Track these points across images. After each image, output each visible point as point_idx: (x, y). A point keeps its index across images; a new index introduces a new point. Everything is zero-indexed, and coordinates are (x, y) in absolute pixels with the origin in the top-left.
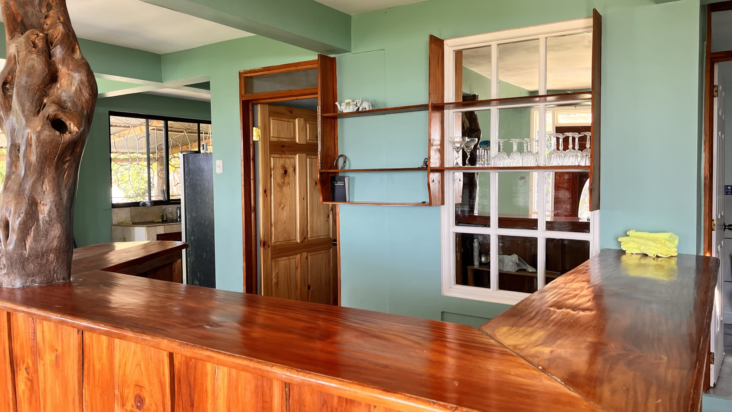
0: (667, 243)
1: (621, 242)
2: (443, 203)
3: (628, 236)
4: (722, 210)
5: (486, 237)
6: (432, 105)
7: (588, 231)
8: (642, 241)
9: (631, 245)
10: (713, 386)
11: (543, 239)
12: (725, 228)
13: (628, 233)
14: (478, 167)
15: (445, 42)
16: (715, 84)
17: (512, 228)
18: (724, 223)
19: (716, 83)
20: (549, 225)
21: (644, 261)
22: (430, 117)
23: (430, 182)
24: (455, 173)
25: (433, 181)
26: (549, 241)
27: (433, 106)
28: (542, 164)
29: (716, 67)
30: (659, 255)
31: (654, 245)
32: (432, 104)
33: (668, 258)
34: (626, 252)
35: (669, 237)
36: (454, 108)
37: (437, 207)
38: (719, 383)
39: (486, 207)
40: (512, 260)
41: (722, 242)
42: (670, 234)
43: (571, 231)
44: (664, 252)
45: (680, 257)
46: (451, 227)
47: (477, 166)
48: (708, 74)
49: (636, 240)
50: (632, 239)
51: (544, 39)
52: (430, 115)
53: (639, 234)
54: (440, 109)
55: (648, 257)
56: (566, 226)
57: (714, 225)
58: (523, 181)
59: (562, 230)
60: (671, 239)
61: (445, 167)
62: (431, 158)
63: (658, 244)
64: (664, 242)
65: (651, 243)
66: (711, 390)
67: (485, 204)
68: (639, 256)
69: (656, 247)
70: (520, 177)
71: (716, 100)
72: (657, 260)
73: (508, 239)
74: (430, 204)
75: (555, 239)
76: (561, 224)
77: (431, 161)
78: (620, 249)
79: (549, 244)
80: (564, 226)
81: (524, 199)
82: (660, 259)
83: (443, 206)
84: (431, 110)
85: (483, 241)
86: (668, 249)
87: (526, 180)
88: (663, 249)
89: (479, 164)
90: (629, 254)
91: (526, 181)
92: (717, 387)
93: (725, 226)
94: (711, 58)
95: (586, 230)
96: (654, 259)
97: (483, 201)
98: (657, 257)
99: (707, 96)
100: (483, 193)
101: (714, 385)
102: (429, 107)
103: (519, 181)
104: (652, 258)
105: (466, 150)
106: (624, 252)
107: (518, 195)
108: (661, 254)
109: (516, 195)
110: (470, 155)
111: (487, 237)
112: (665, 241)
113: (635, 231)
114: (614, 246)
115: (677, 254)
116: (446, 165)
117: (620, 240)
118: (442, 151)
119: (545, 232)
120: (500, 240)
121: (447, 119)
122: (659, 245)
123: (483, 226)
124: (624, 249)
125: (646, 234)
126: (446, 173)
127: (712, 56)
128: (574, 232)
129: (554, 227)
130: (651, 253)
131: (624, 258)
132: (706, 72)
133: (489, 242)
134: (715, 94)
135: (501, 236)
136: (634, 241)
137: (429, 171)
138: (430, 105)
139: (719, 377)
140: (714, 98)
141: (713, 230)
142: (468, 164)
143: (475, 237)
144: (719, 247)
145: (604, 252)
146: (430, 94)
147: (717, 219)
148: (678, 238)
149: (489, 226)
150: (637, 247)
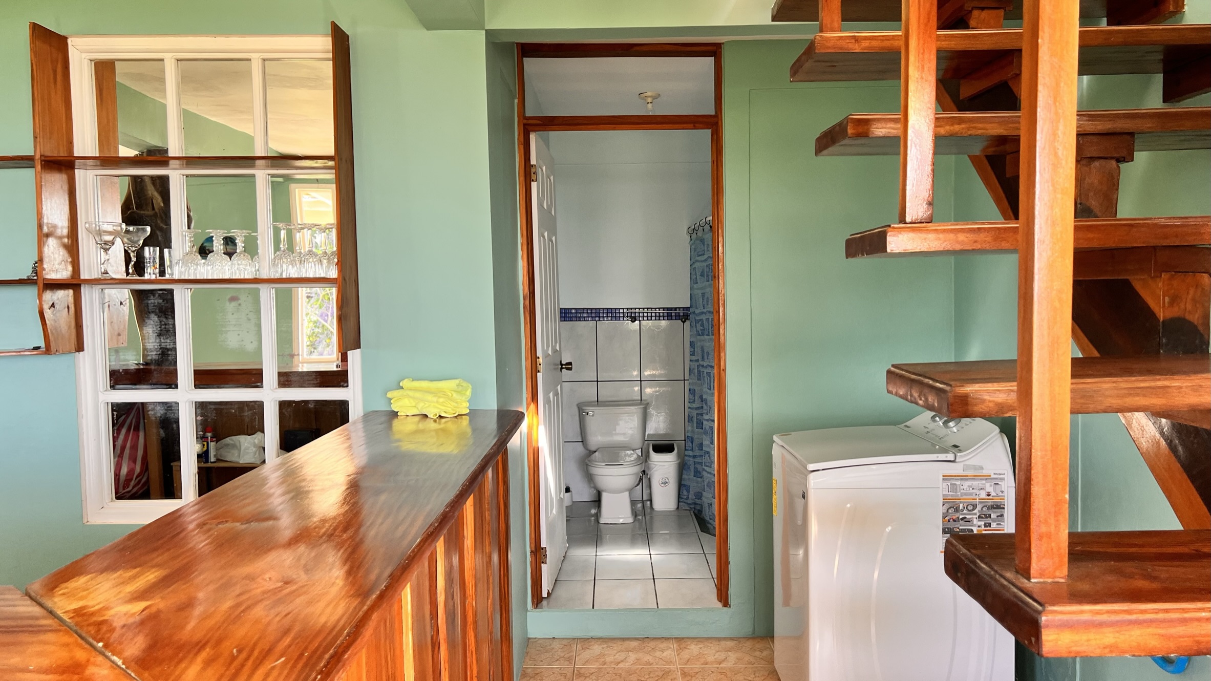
0: (455, 395)
1: (391, 399)
2: (80, 347)
3: (402, 388)
4: (556, 343)
5: (171, 406)
6: (43, 158)
7: (346, 385)
8: (418, 395)
9: (406, 402)
10: (546, 596)
11: (272, 403)
12: (562, 368)
13: (401, 384)
14: (148, 280)
15: (69, 41)
16: (532, 163)
17: (218, 388)
18: (561, 361)
19: (533, 161)
20: (282, 379)
21: (423, 425)
22: (38, 182)
23: (46, 307)
24: (106, 291)
25: (53, 305)
26: (284, 406)
27: (44, 161)
28: (264, 275)
29: (533, 137)
30: (443, 415)
31: (435, 399)
32: (41, 156)
33: (456, 417)
34: (398, 414)
35: (457, 386)
36: (95, 167)
37: (64, 355)
38: (556, 589)
39: (170, 353)
40: (254, 442)
41: (559, 387)
42: (457, 381)
43: (320, 387)
44: (450, 409)
45: (473, 414)
46: (99, 393)
47: (147, 277)
48: (522, 147)
49: (411, 393)
50: (405, 394)
51: (260, 62)
52: (38, 177)
53: (417, 384)
54: (63, 168)
55: (428, 420)
56: (311, 378)
57: (540, 364)
58: (234, 304)
59: (305, 385)
60: (460, 388)
61: (82, 277)
62: (46, 260)
63: (440, 397)
64: (450, 395)
65: (430, 397)
66: (544, 603)
67: (168, 347)
68: (417, 419)
69: (437, 402)
70: (229, 296)
71: (534, 185)
72: (440, 423)
73: (213, 407)
74: (48, 351)
75: (294, 402)
76: (303, 376)
77: (45, 266)
78: (389, 409)
79: (284, 411)
80: (306, 378)
81: (239, 335)
82: (443, 420)
83: (81, 353)
84: (40, 167)
85: (166, 414)
86: (456, 405)
87: (240, 302)
88: (449, 406)
89: (150, 274)
90: (402, 417)
91: (240, 305)
92: (553, 596)
93: (562, 365)
94: (525, 125)
95: (342, 384)
96: (435, 421)
97: (163, 341)
98: (441, 417)
99: (522, 179)
100: (163, 327)
101: (549, 594)
102: (36, 162)
103: (228, 303)
104: (432, 420)
105: (128, 248)
106: (395, 414)
107: (228, 329)
108: (445, 412)
109: (224, 329)
110: (137, 257)
111: (171, 408)
112: (453, 392)
113: (411, 379)
114: (382, 407)
115: (468, 411)
116: (84, 275)
117: (389, 395)
118: (72, 248)
119: (276, 390)
120: (198, 410)
121: (82, 186)
122: (441, 400)
123: (165, 387)
124: (396, 410)
125: (425, 384)
126: (85, 290)
127: (525, 121)
128: (323, 387)
129: (291, 381)
130: (432, 413)
131: (396, 423)
132: (519, 144)
133: (176, 415)
134: (533, 177)
135: (199, 402)
136: (409, 396)
137: (41, 286)
138: (38, 157)
139: (556, 580)
140: (532, 183)
141: (539, 371)
142: (133, 274)
143: (150, 408)
144: (551, 395)
145: (368, 417)
146: (35, 137)
147: (546, 356)
148: (471, 386)
149: (176, 387)
150: (414, 404)
